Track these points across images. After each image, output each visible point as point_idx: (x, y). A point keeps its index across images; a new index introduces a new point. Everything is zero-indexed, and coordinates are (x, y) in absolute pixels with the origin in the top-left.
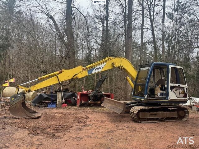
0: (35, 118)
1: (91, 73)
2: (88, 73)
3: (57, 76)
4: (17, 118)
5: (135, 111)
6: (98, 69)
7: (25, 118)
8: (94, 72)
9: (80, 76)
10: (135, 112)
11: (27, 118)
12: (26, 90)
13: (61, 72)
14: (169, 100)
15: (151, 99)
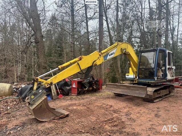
0: (65, 116)
1: (106, 59)
2: (104, 58)
3: (78, 64)
4: (43, 122)
5: (149, 92)
6: (112, 54)
7: (54, 119)
8: (109, 57)
9: (98, 63)
10: (149, 94)
11: (56, 118)
12: (46, 83)
13: (80, 59)
14: (167, 80)
15: (158, 81)
